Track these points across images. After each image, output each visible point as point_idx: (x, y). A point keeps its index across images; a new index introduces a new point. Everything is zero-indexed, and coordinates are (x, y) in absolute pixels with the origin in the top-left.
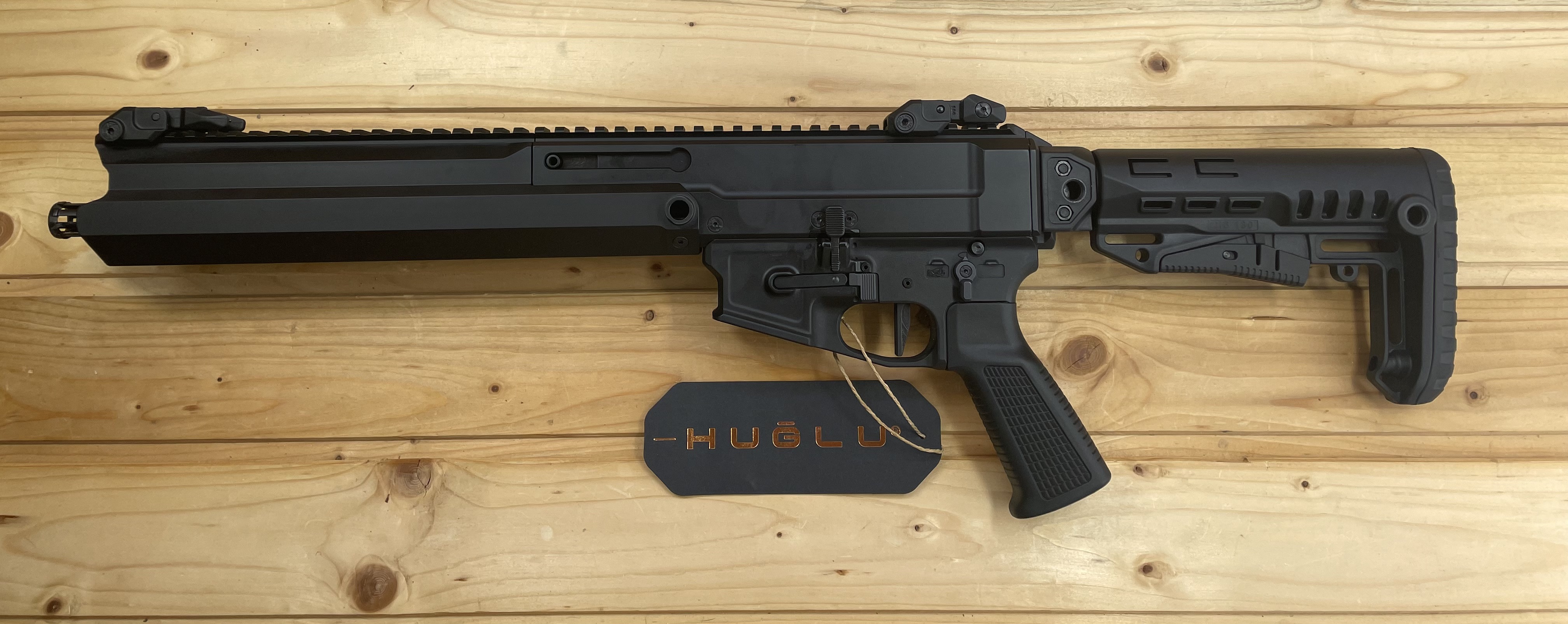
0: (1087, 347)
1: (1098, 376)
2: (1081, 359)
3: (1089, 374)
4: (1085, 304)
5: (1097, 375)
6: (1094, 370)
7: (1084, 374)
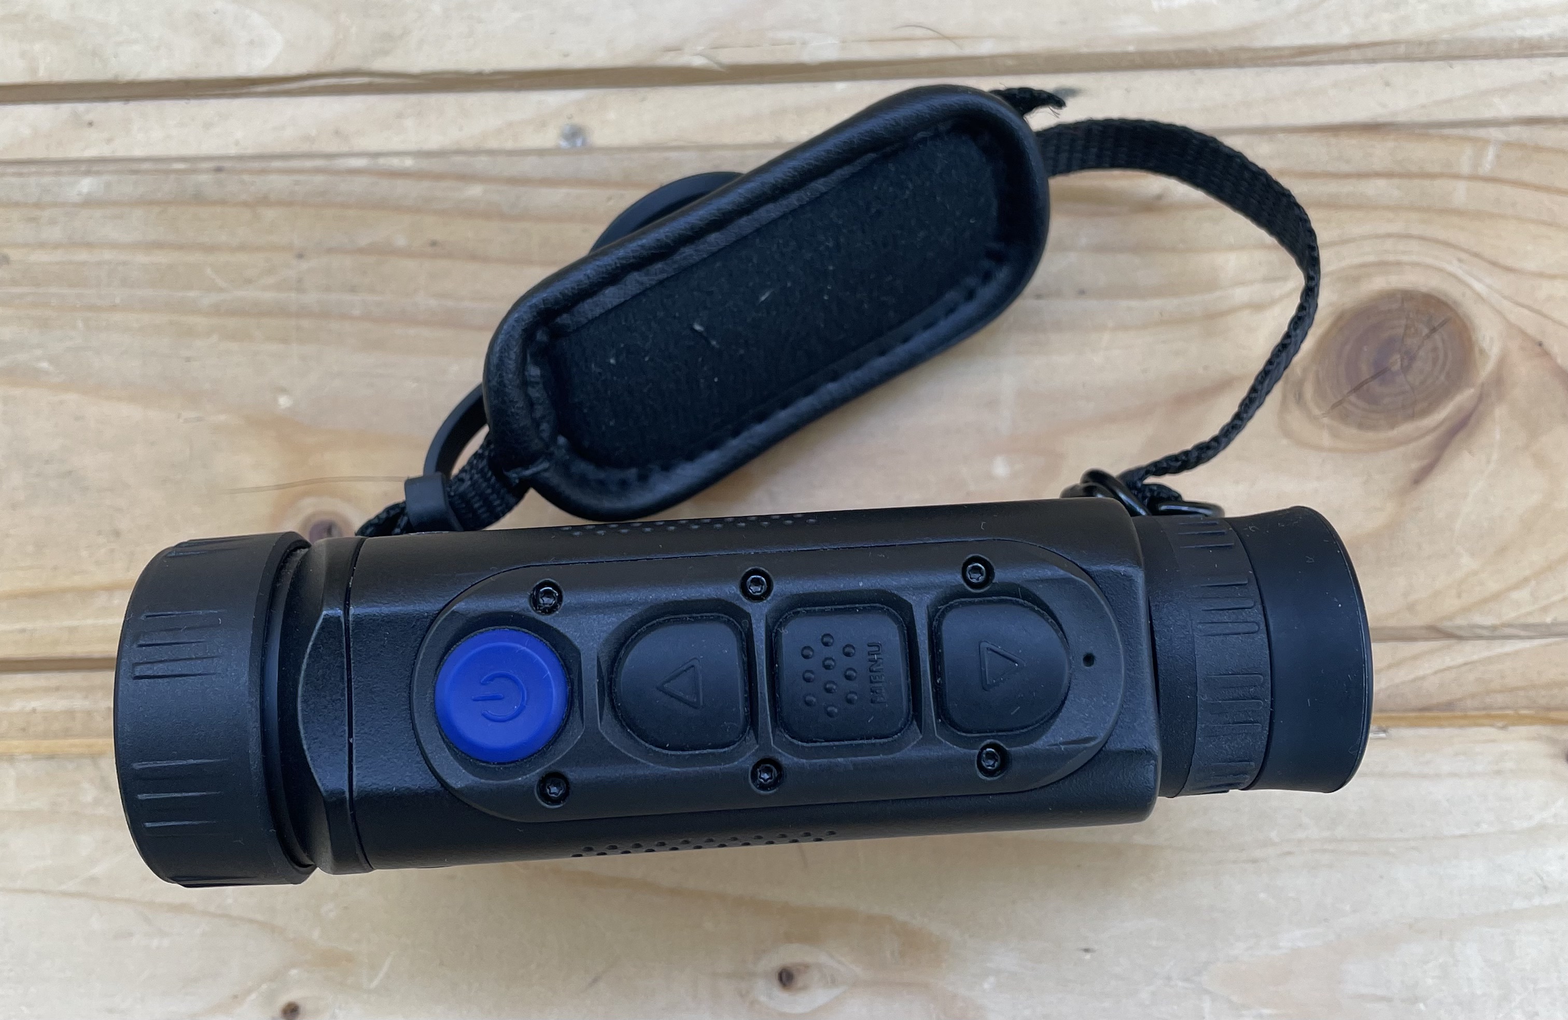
0: (1401, 331)
1: (1443, 429)
2: (1381, 372)
3: (1407, 428)
4: (1396, 181)
5: (1435, 429)
6: (1425, 413)
7: (1392, 426)
